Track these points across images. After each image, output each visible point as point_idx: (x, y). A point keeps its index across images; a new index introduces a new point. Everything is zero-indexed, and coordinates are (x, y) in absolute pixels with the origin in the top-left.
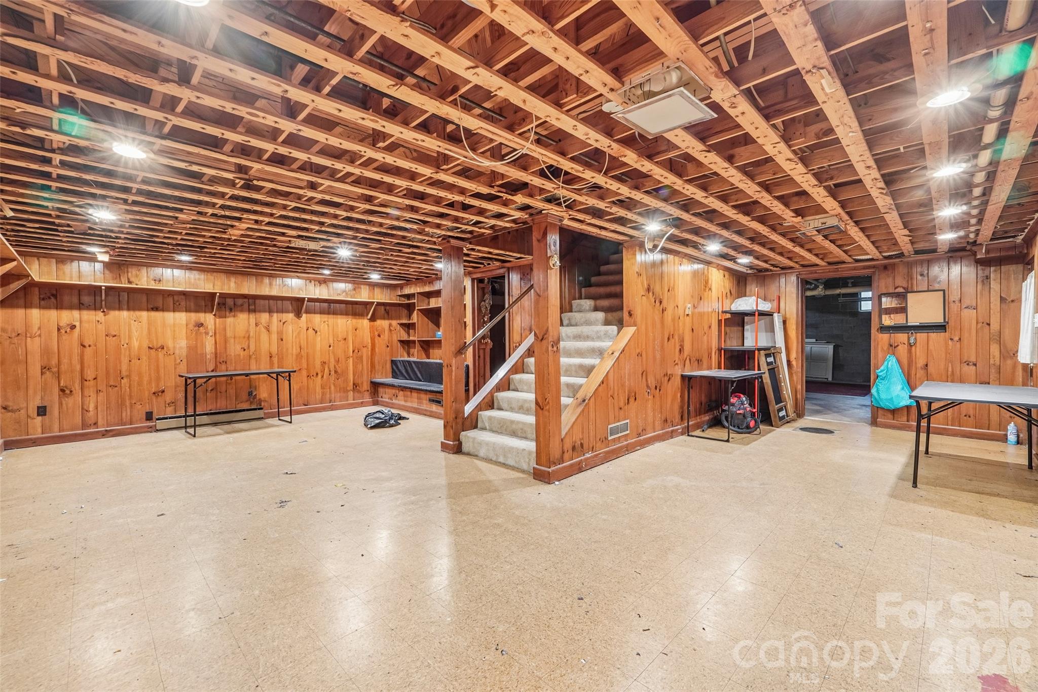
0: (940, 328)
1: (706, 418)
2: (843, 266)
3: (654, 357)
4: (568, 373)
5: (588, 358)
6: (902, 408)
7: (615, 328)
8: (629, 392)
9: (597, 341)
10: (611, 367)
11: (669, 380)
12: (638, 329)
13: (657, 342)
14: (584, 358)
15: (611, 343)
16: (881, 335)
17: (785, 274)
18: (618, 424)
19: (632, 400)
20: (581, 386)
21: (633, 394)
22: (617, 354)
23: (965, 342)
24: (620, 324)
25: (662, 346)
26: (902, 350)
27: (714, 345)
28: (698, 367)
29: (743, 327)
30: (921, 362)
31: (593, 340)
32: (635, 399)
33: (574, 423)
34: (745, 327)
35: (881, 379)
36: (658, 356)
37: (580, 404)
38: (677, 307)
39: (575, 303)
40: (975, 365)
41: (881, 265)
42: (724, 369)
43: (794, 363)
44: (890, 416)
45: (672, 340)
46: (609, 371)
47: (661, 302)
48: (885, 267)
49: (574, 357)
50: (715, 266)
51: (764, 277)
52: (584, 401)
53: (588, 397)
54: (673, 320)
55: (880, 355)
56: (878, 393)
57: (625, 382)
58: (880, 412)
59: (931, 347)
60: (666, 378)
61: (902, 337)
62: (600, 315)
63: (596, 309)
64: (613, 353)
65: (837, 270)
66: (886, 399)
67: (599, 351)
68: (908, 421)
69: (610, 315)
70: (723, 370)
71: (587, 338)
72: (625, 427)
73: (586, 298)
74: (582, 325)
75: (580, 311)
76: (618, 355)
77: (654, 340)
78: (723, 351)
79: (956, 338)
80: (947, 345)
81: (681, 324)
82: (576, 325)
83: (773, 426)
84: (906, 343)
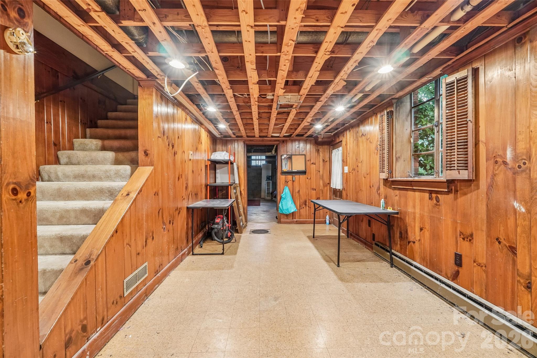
0: (304, 173)
1: (200, 235)
2: (266, 139)
3: (169, 194)
4: (65, 220)
5: (94, 200)
6: (290, 214)
7: (128, 168)
8: (147, 233)
9: (106, 181)
10: (127, 211)
11: (179, 213)
12: (155, 169)
13: (171, 181)
14: (88, 200)
15: (125, 183)
16: (282, 176)
17: (238, 140)
18: (136, 272)
19: (150, 240)
20: (83, 238)
21: (151, 234)
22: (133, 195)
23: (312, 179)
24: (135, 163)
25: (174, 186)
26: (290, 183)
27: (203, 182)
28: (196, 199)
29: (215, 171)
30: (297, 190)
31: (100, 179)
32: (153, 239)
33: (69, 304)
34: (217, 171)
35: (284, 199)
36: (171, 194)
37: (81, 269)
38: (184, 152)
39: (77, 142)
40: (315, 190)
41: (282, 140)
42: (210, 199)
43: (243, 192)
44: (286, 217)
45: (181, 180)
46: (124, 216)
47: (173, 146)
48: (283, 141)
49: (75, 199)
50: (204, 127)
51: (227, 141)
52: (88, 263)
53: (94, 257)
54: (182, 163)
55: (282, 186)
56: (282, 206)
57: (142, 224)
58: (282, 216)
59: (301, 182)
60: (177, 212)
61: (290, 177)
62: (110, 155)
63: (104, 148)
64: (128, 195)
65: (263, 141)
66: (286, 209)
67: (109, 191)
68: (293, 219)
69: (121, 156)
70: (208, 200)
71: (93, 177)
72: (144, 272)
73: (91, 137)
74: (86, 163)
75: (83, 150)
76: (135, 196)
77: (168, 179)
78: (208, 187)
79: (309, 178)
80: (306, 181)
81: (186, 167)
82: (79, 164)
83: (238, 233)
84: (291, 180)
